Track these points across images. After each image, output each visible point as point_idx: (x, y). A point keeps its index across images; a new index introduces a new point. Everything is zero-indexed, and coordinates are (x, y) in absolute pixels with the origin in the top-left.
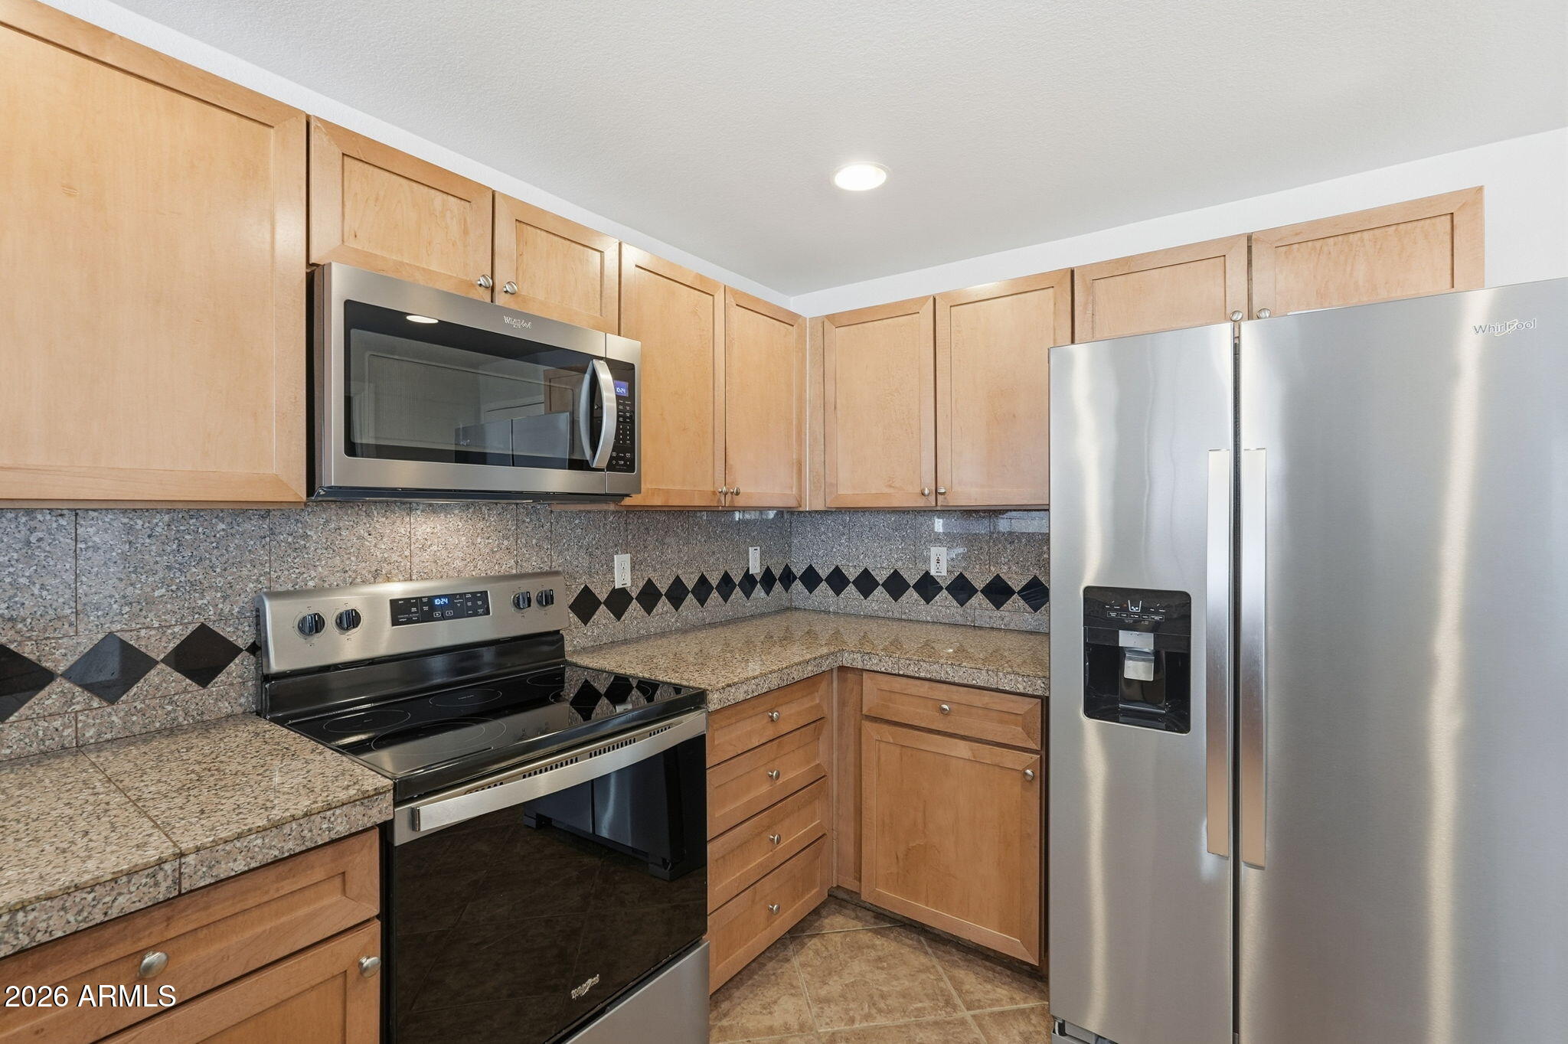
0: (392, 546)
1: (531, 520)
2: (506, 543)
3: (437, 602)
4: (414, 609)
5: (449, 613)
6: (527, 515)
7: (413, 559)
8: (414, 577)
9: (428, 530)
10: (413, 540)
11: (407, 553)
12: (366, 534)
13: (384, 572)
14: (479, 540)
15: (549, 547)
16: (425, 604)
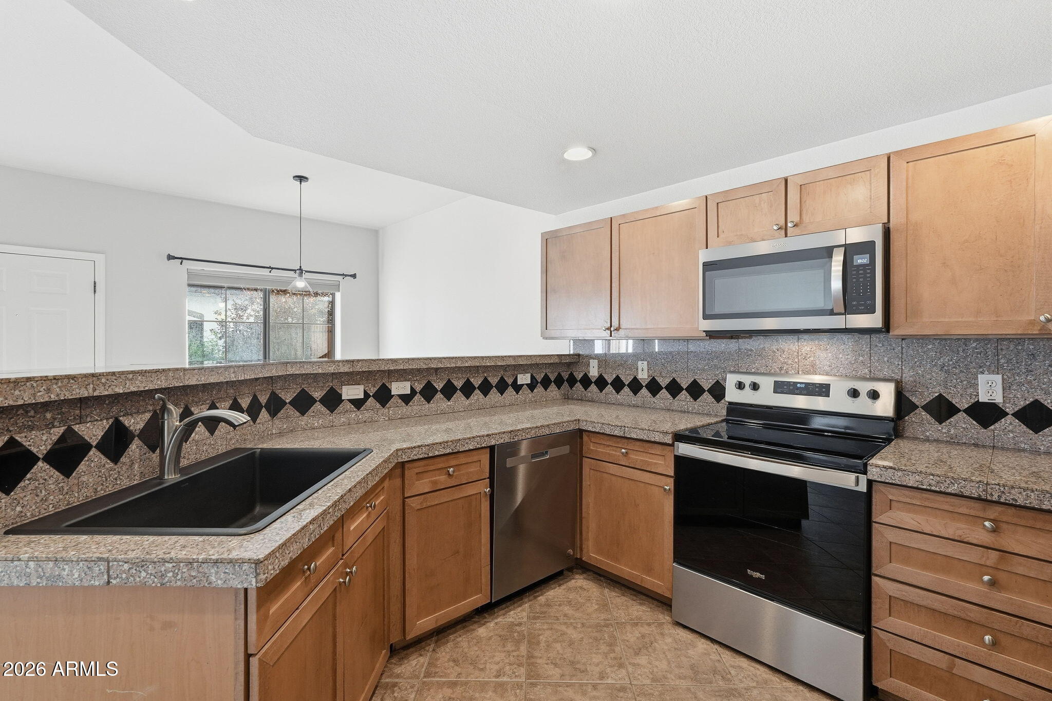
0: (788, 356)
1: (883, 345)
2: (861, 358)
3: (799, 385)
4: (785, 387)
5: (805, 392)
6: (880, 341)
7: (800, 363)
8: (800, 373)
9: (808, 349)
10: (800, 354)
11: (796, 360)
12: (776, 350)
13: (785, 368)
14: (841, 356)
15: (900, 363)
16: (792, 385)
